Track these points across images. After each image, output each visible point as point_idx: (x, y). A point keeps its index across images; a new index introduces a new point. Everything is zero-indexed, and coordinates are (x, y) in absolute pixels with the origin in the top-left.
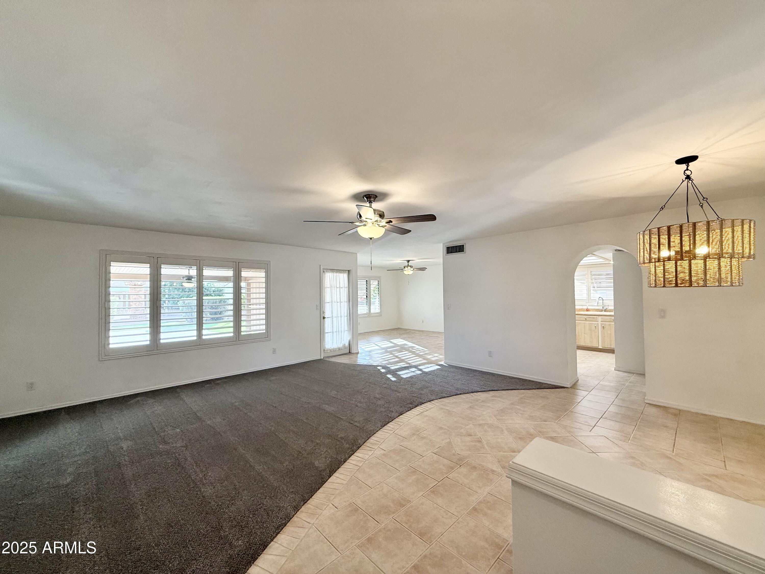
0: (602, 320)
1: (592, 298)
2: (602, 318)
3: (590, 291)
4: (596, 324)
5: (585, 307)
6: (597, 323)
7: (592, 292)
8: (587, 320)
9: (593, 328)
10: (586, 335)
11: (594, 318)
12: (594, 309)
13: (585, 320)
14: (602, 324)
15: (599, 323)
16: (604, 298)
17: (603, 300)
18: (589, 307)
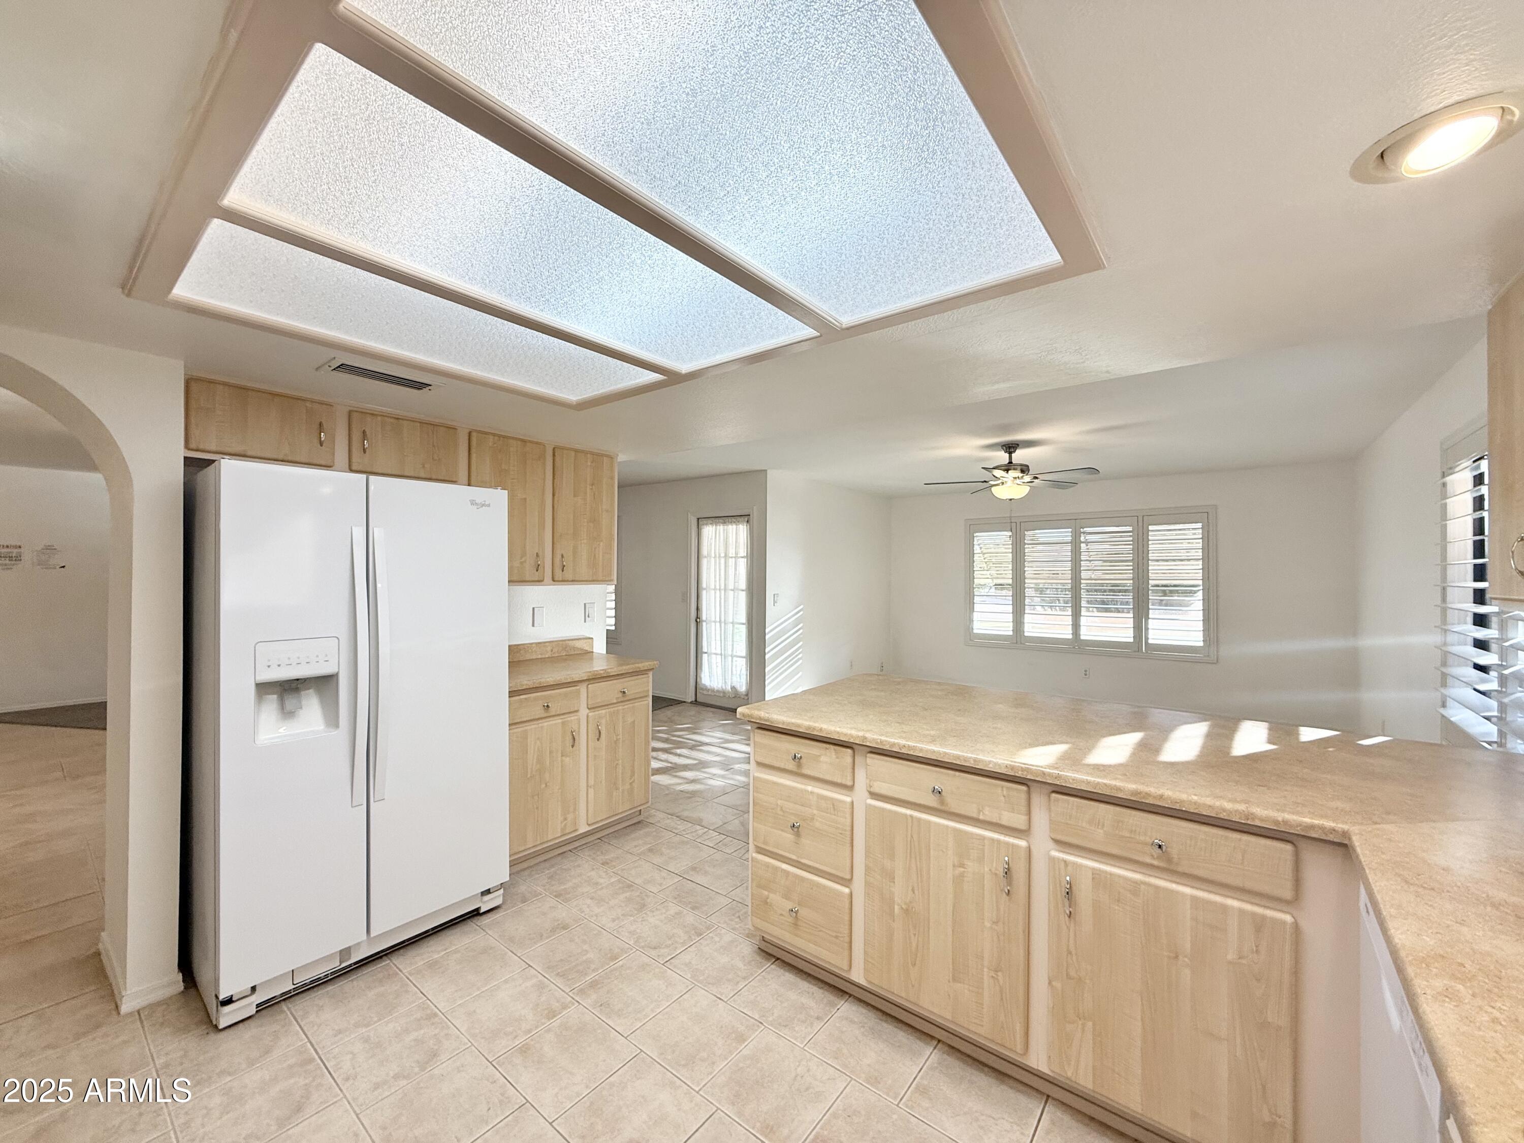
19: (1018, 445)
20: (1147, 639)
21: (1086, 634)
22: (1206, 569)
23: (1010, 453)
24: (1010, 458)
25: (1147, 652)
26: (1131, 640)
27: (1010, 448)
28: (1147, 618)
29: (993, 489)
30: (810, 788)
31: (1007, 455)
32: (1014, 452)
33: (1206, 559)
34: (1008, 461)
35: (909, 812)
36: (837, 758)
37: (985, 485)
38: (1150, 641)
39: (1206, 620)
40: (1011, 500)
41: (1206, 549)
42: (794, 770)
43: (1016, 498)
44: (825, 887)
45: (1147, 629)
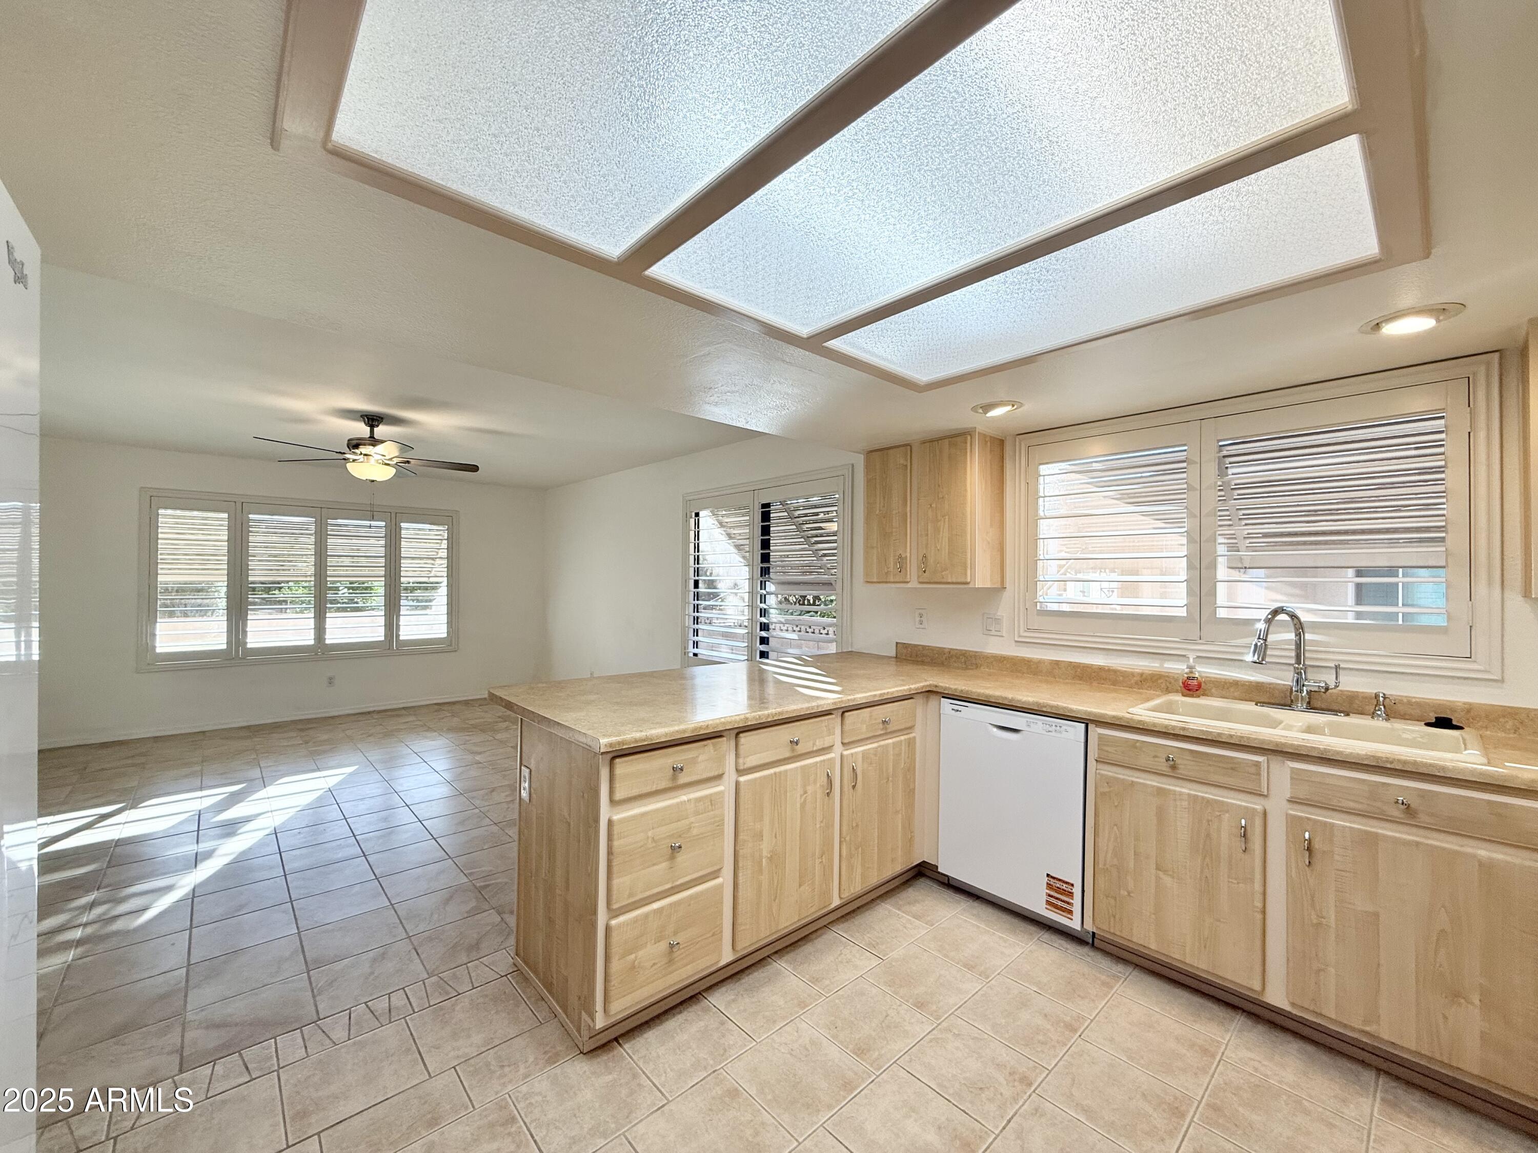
0: (1302, 794)
1: (1222, 613)
2: (1296, 776)
3: (1213, 566)
4: (1249, 813)
5: (1178, 668)
6: (1257, 805)
7: (1222, 572)
8: (1182, 771)
9: (1226, 838)
10: (1167, 880)
11: (1233, 767)
12: (1236, 684)
13: (1164, 767)
14: (1293, 823)
15: (1269, 804)
16: (1304, 617)
17: (1299, 626)
18: (1205, 671)
19: (382, 418)
20: (398, 636)
21: (331, 638)
22: (450, 567)
23: (372, 427)
24: (372, 432)
25: (397, 649)
26: (382, 638)
27: (373, 420)
28: (398, 616)
29: (349, 466)
30: (684, 798)
31: (368, 429)
32: (378, 426)
33: (449, 558)
34: (369, 436)
35: (772, 771)
36: (715, 751)
37: (342, 457)
38: (401, 638)
39: (450, 613)
40: (373, 481)
41: (450, 549)
42: (671, 785)
43: (379, 479)
44: (702, 893)
45: (398, 626)
